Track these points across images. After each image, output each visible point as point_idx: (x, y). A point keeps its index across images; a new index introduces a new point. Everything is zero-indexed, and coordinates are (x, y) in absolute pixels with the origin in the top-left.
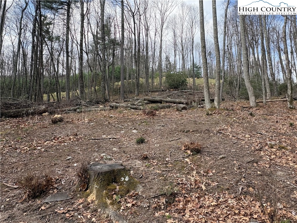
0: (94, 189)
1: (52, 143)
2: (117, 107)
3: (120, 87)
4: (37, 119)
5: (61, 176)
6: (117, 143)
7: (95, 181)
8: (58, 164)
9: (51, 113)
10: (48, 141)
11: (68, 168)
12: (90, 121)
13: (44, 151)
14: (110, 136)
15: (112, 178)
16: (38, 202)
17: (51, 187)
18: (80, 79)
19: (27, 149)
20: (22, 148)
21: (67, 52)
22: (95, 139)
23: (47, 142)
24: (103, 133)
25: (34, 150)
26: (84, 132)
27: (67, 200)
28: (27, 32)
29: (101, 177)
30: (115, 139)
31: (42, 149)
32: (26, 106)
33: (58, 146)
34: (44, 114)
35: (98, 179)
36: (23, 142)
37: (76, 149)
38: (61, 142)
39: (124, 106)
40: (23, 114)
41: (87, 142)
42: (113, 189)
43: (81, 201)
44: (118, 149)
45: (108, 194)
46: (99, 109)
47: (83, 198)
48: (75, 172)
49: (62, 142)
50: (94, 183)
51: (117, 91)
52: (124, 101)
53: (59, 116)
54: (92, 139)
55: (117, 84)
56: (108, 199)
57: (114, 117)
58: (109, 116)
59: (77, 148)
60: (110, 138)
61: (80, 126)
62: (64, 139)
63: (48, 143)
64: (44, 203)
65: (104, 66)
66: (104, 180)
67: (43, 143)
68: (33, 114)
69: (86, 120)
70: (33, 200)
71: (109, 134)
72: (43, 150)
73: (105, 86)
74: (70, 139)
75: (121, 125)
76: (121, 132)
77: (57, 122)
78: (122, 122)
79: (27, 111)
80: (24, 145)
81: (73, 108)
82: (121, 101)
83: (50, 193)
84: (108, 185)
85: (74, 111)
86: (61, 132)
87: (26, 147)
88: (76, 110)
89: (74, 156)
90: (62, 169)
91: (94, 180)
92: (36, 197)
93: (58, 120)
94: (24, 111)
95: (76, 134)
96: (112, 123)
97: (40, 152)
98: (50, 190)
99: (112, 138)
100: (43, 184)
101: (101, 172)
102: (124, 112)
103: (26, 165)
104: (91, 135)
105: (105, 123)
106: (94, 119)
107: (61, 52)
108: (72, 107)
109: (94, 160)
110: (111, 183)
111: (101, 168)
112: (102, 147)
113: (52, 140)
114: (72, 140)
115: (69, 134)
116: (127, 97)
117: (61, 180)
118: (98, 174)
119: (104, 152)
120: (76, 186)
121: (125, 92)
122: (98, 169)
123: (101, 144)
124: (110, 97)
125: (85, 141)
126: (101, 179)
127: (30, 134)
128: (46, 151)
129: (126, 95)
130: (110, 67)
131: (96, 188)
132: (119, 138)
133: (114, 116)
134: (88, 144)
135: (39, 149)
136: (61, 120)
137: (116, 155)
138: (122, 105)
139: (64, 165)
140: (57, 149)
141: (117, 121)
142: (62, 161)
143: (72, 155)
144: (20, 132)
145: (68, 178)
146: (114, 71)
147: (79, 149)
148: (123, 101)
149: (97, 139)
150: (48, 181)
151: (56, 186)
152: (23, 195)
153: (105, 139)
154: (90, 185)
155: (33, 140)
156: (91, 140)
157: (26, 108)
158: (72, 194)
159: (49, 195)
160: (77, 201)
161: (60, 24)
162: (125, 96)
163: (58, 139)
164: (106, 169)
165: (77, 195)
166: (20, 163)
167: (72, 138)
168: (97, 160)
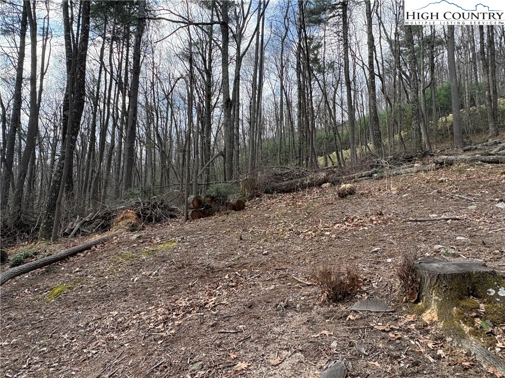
0: (433, 302)
1: (344, 227)
2: (450, 163)
3: (452, 126)
4: (317, 193)
5: (370, 275)
6: (463, 227)
7: (434, 289)
8: (361, 258)
9: (334, 183)
10: (338, 223)
11: (377, 264)
12: (401, 191)
13: (336, 238)
14: (445, 215)
15: (468, 288)
16: (342, 308)
17: (358, 290)
18: (374, 123)
19: (312, 235)
20: (305, 233)
21: (348, 83)
22: (416, 221)
23: (338, 225)
24: (429, 211)
25: (322, 236)
26: (392, 209)
27: (387, 312)
28: (290, 69)
29: (444, 282)
30: (456, 221)
31: (332, 235)
32: (299, 175)
33: (355, 231)
34: (324, 185)
35: (439, 285)
36: (304, 224)
37: (384, 236)
38: (358, 225)
39: (466, 160)
40: (297, 186)
41: (402, 226)
42: (473, 307)
43: (410, 318)
44: (466, 239)
45: (463, 314)
46: (414, 169)
47: (412, 314)
48: (391, 272)
49: (360, 226)
50: (432, 291)
51: (445, 134)
52: (465, 151)
53: (348, 185)
54: (410, 221)
55: (444, 119)
56: (465, 322)
57: (447, 181)
58: (436, 181)
59: (386, 235)
60: (447, 219)
61: (385, 200)
62: (362, 221)
63: (338, 227)
64: (352, 310)
65: (416, 90)
66: (450, 289)
67: (332, 226)
68: (311, 185)
69: (394, 190)
70: (335, 304)
71: (442, 211)
72: (334, 236)
73: (420, 128)
74: (372, 221)
75: (466, 194)
76: (469, 207)
77: (346, 195)
78: (467, 189)
79: (302, 183)
80: (307, 229)
81: (365, 173)
82: (457, 151)
83: (357, 298)
84: (461, 299)
85: (369, 177)
86: (355, 210)
87: (311, 232)
88: (371, 176)
89: (384, 247)
90: (368, 265)
91: (430, 287)
92: (338, 301)
93: (347, 191)
94: (297, 182)
95: (381, 212)
96: (445, 193)
97: (330, 240)
98: (356, 294)
99: (451, 218)
100: (346, 282)
101: (444, 274)
102: (468, 170)
103: (314, 255)
104: (407, 215)
105: (430, 192)
106: (408, 188)
107: (337, 86)
108: (364, 171)
109: (422, 255)
110: (466, 297)
111: (441, 267)
112: (433, 234)
113: (343, 222)
114: (375, 222)
115: (369, 212)
116: (471, 142)
117: (370, 281)
118: (438, 276)
119: (439, 243)
120: (397, 293)
121: (464, 133)
122: (435, 268)
123: (429, 229)
124: (432, 147)
125: (397, 224)
126: (444, 286)
127: (311, 214)
128: (339, 237)
129: (467, 138)
130: (426, 92)
131: (436, 301)
132: (466, 219)
133: (448, 179)
134: (404, 228)
135: (328, 235)
136: (352, 192)
137: (466, 249)
138: (463, 156)
139: (370, 260)
140: (354, 236)
141: (457, 189)
142: (365, 253)
143: (380, 245)
144: (298, 212)
145: (381, 279)
146: (436, 97)
147: (390, 237)
148: (462, 151)
149: (420, 221)
150: (353, 279)
151: (364, 288)
152: (320, 295)
153: (435, 220)
154: (423, 294)
155: (317, 222)
156: (409, 223)
157: (300, 178)
158: (392, 304)
159: (356, 301)
160: (403, 317)
161: (333, 41)
162: (465, 140)
163: (353, 220)
164: (451, 269)
165: (401, 307)
166: (307, 253)
167: (374, 218)
168: (427, 254)
